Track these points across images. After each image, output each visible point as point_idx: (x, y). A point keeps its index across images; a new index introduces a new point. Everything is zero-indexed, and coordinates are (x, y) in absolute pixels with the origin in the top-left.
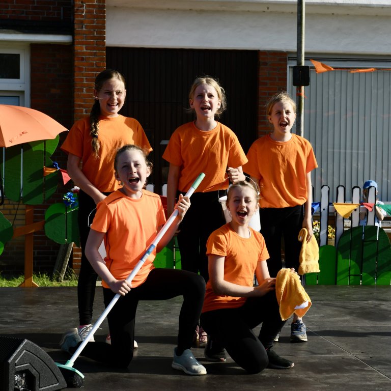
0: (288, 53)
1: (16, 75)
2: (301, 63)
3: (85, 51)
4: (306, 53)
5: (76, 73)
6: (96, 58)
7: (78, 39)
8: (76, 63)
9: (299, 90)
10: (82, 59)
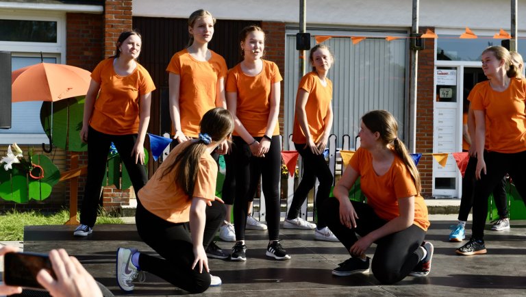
0: (286, 23)
1: (54, 40)
2: (303, 31)
3: (114, 19)
4: (307, 24)
5: (107, 38)
6: (124, 25)
7: (108, 9)
8: (107, 29)
9: (301, 53)
10: (112, 26)
